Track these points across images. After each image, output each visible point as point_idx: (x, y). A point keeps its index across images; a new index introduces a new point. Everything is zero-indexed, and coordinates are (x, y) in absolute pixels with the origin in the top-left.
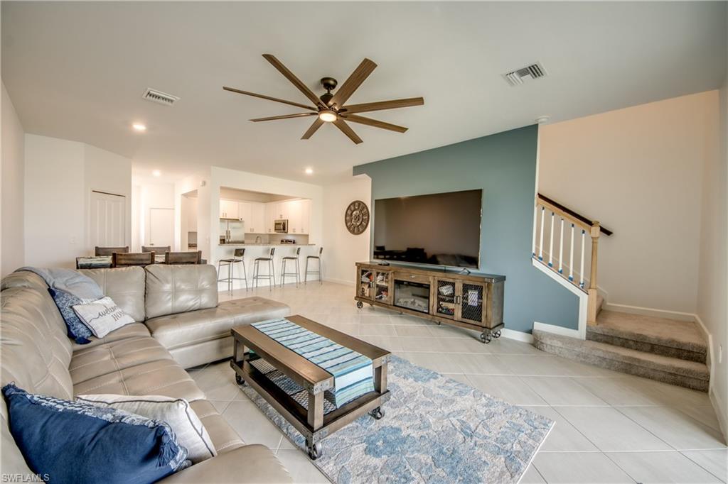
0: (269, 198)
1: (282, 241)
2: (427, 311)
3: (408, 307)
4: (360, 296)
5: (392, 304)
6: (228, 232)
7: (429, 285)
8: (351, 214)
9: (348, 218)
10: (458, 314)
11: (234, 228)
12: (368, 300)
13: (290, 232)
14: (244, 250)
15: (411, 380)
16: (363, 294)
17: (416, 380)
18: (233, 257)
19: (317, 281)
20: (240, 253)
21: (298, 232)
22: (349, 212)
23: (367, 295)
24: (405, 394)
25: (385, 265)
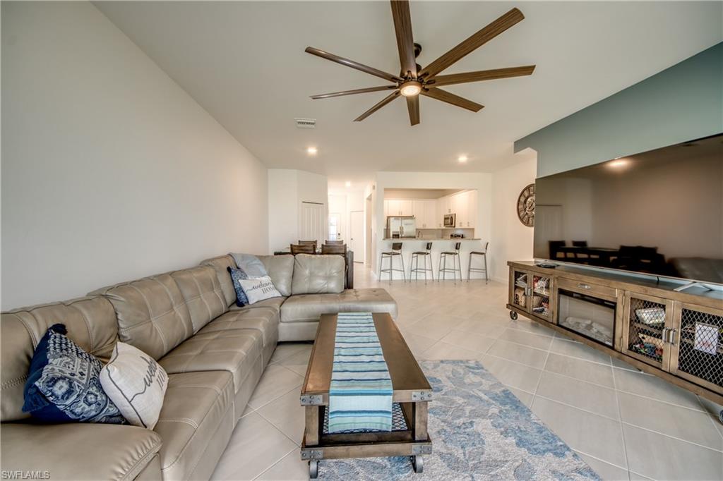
0: (441, 193)
1: (452, 236)
2: (611, 344)
3: (579, 331)
4: (513, 304)
5: (555, 322)
6: (401, 228)
7: (615, 304)
8: (525, 202)
9: (521, 207)
10: (671, 360)
11: (406, 224)
12: (524, 311)
13: (457, 226)
14: (401, 244)
15: (512, 440)
16: (517, 303)
17: (520, 443)
18: (391, 250)
19: (483, 279)
20: (397, 246)
21: (465, 226)
22: (523, 199)
23: (522, 304)
24: (484, 457)
25: (546, 267)
